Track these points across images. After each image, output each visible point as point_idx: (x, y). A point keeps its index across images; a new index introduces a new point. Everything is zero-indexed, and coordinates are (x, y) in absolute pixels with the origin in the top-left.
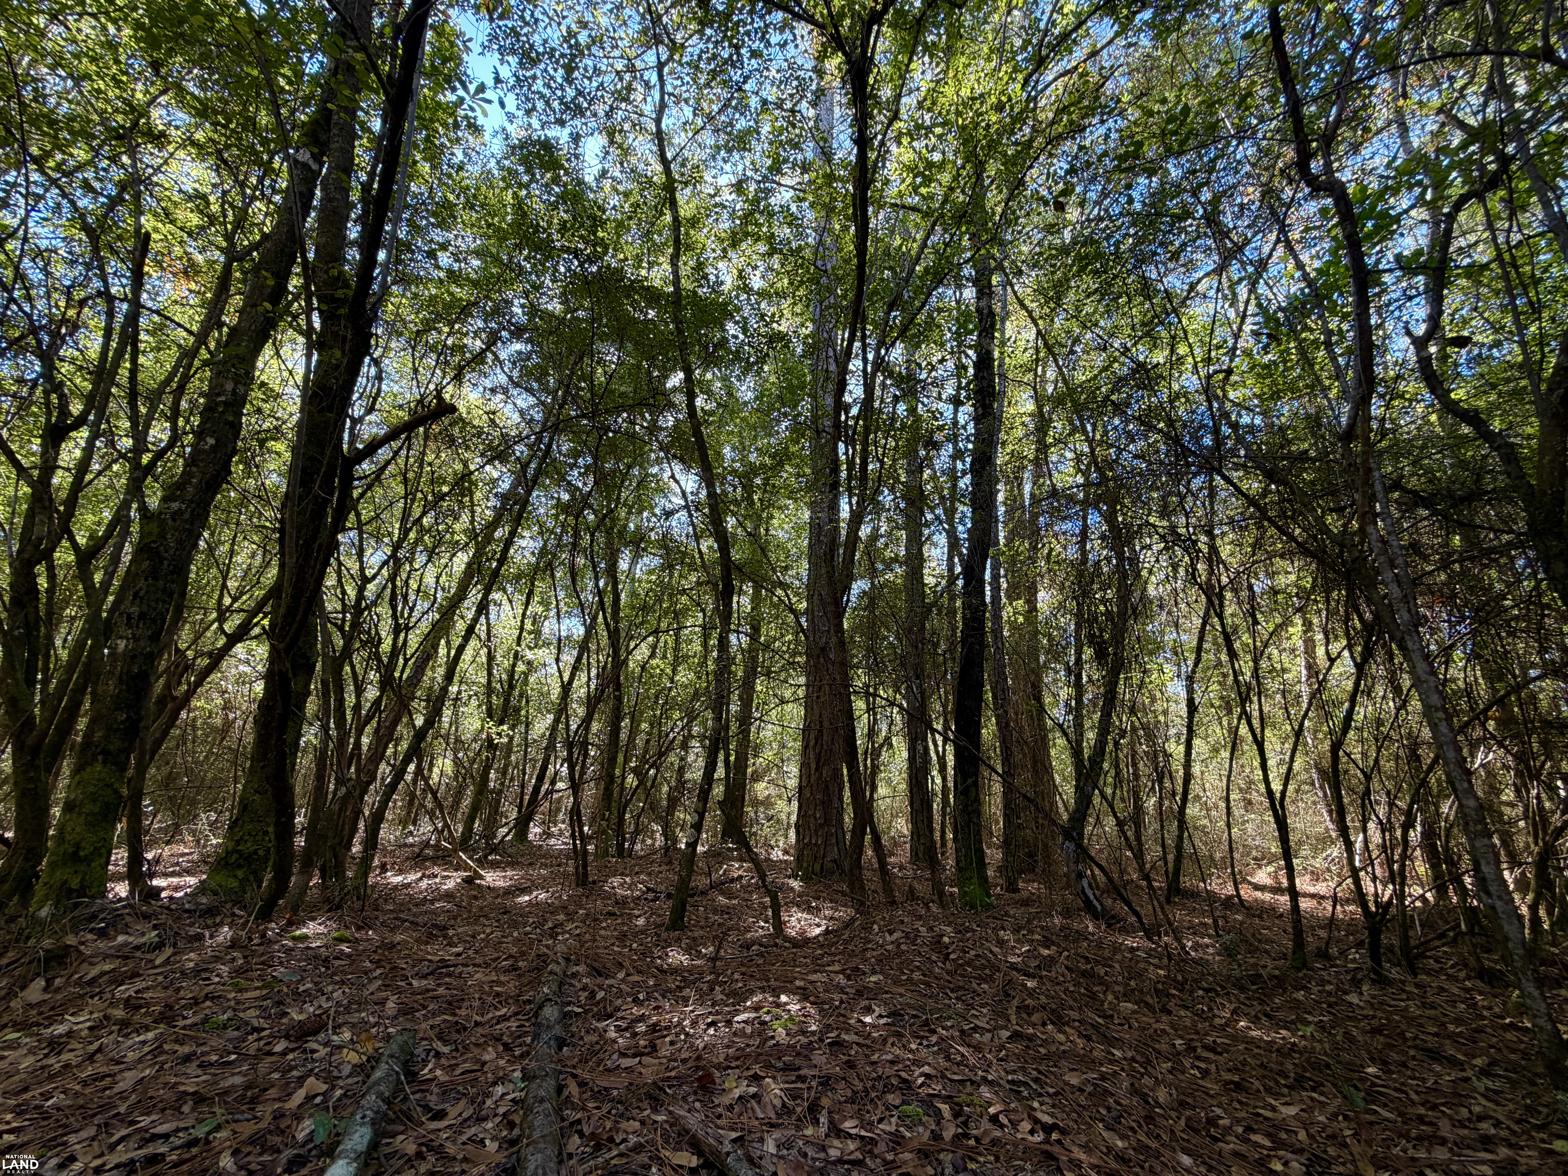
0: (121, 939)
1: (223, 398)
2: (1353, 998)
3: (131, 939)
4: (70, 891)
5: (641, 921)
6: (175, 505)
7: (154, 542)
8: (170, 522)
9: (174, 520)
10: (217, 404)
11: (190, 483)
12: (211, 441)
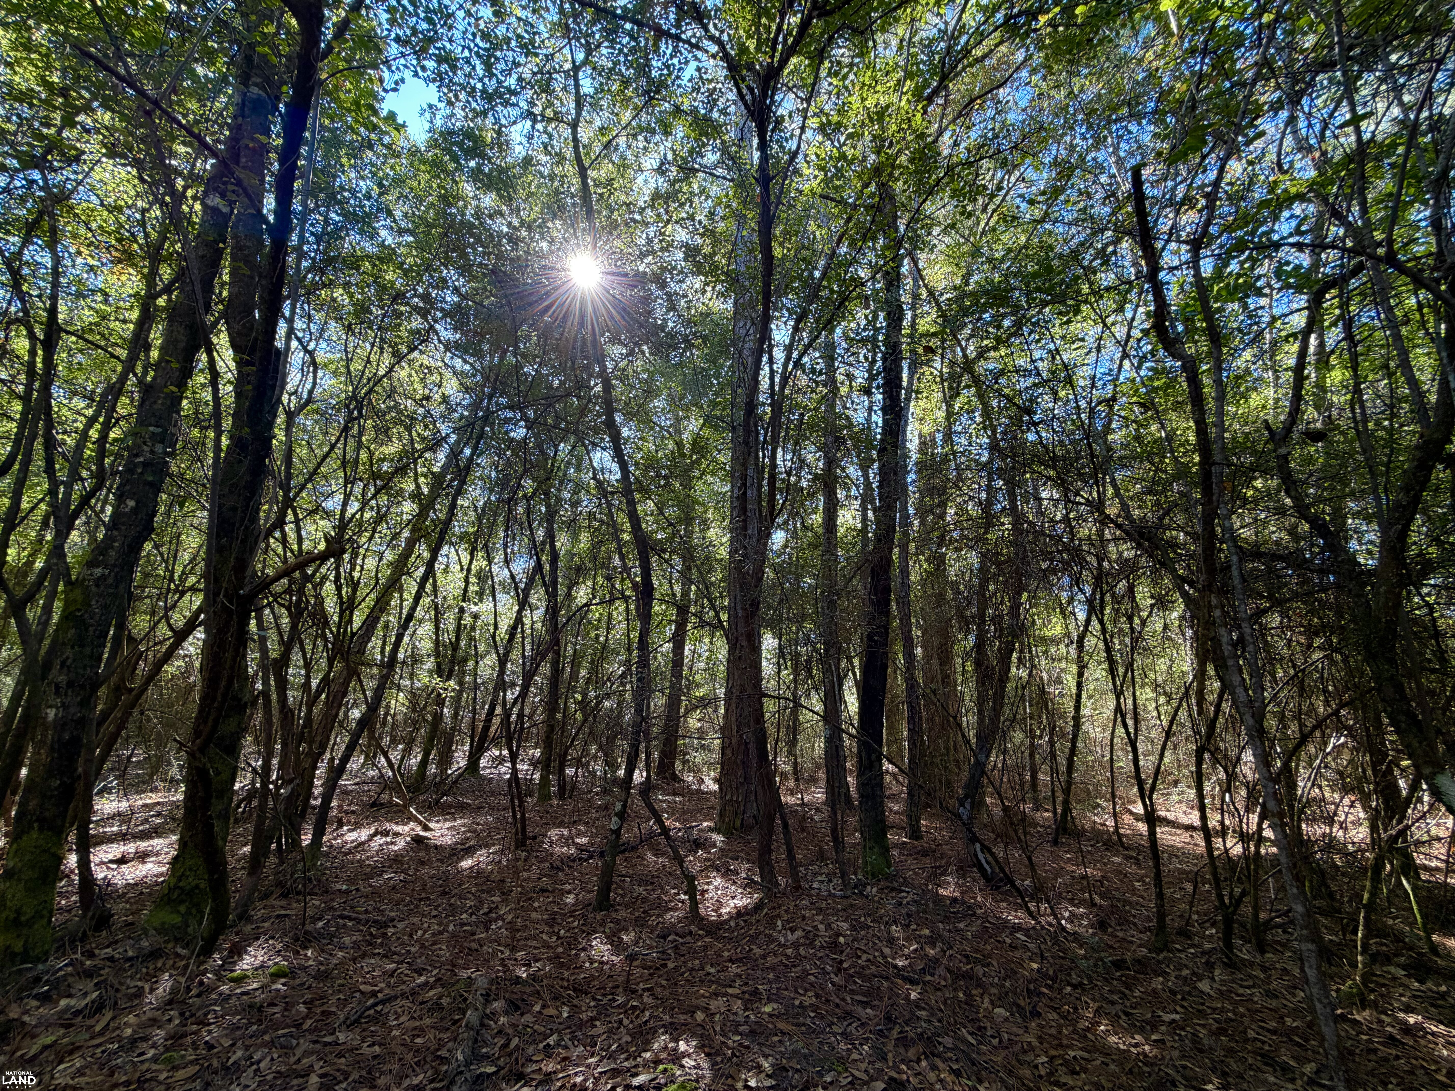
0: (63, 1002)
1: (141, 459)
2: (1204, 986)
3: (73, 1002)
4: (14, 955)
5: (570, 899)
6: (98, 571)
7: (79, 610)
8: (93, 588)
9: (97, 586)
10: (136, 465)
11: (112, 547)
12: (131, 503)
